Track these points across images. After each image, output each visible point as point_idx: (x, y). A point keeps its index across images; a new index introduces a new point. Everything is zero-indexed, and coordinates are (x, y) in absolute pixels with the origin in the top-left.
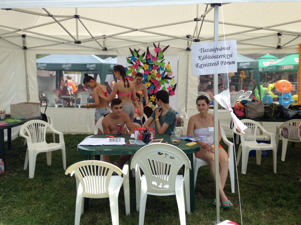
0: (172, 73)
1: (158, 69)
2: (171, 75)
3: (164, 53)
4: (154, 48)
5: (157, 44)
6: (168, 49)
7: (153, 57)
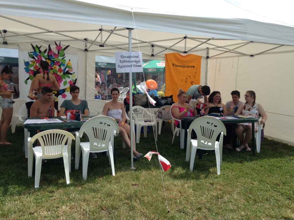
0: (73, 69)
1: (60, 65)
2: (72, 71)
3: (65, 51)
4: (56, 46)
5: (58, 43)
6: (68, 48)
7: (55, 54)
